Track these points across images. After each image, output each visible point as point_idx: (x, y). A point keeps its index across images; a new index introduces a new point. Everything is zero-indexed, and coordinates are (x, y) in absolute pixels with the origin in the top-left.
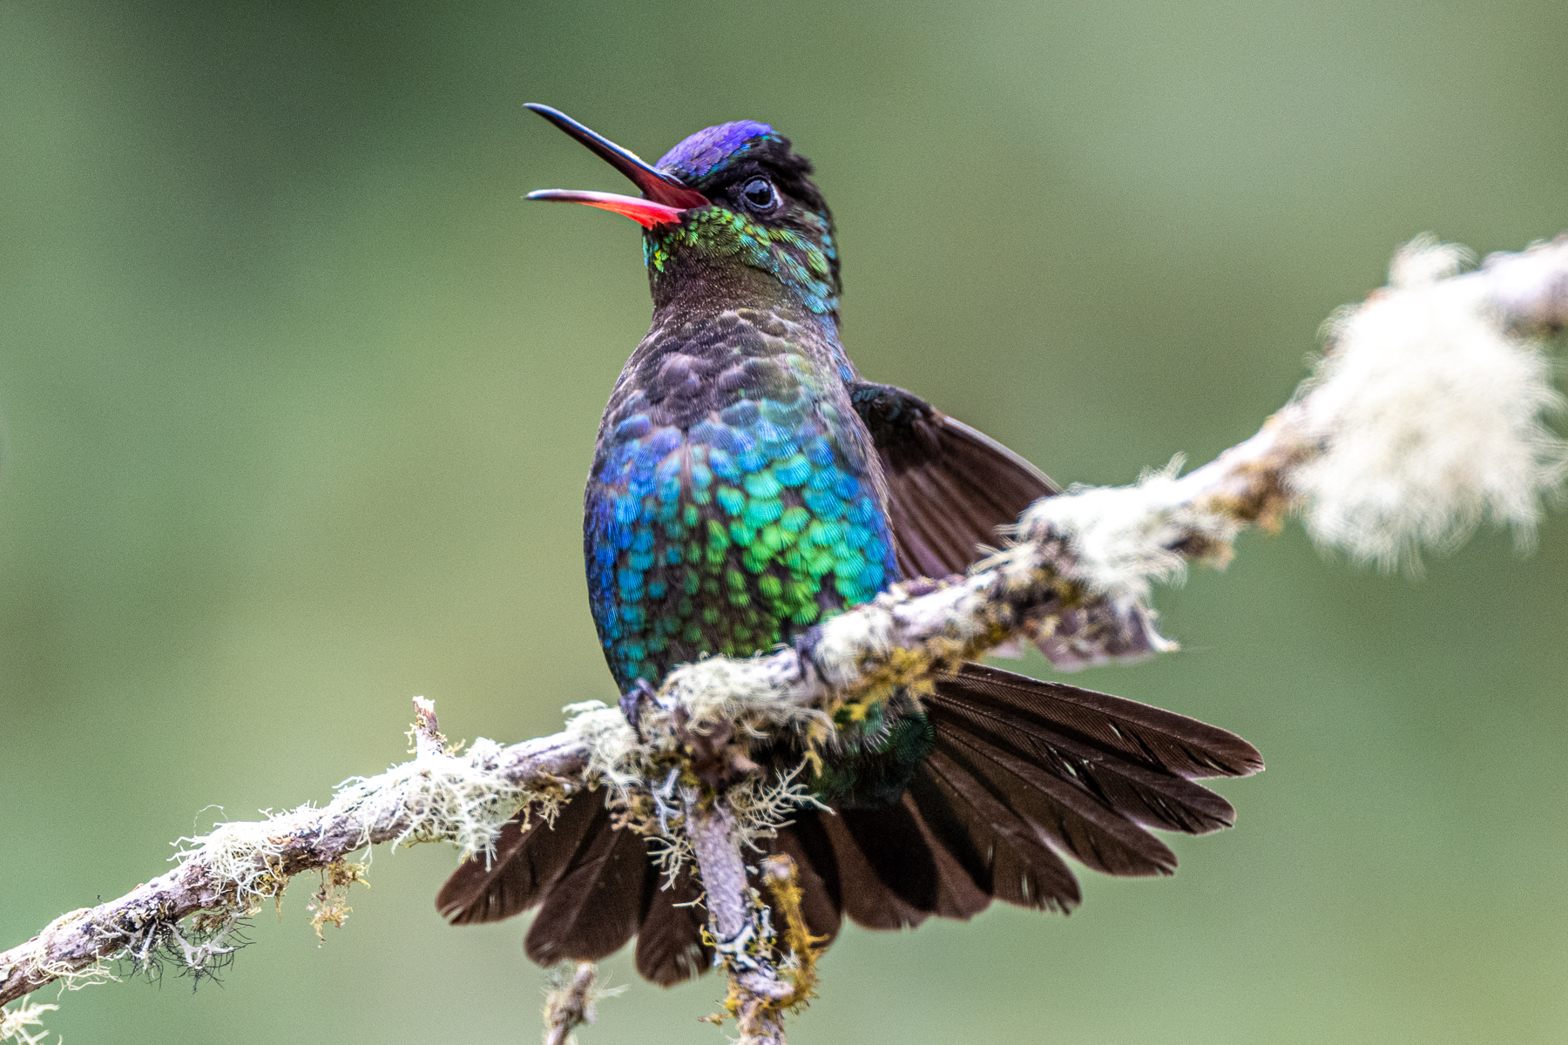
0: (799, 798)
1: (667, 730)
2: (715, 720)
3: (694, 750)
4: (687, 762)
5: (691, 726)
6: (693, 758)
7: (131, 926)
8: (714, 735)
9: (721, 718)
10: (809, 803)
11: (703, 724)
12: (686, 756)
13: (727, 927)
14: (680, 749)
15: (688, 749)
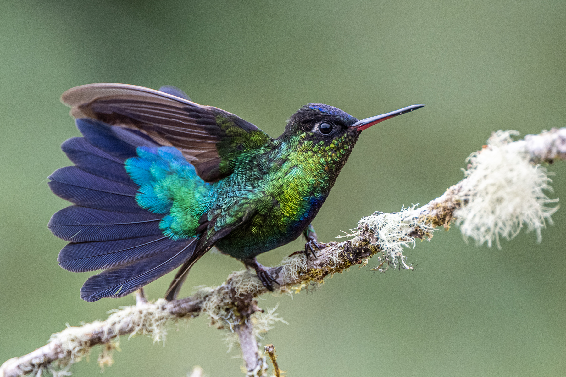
0: (276, 319)
1: (228, 297)
2: (245, 293)
3: (238, 304)
4: (235, 308)
5: (237, 295)
6: (238, 306)
7: (33, 366)
8: (245, 299)
9: (247, 292)
10: (279, 321)
11: (241, 295)
12: (235, 306)
13: (250, 366)
14: (233, 303)
15: (236, 304)
